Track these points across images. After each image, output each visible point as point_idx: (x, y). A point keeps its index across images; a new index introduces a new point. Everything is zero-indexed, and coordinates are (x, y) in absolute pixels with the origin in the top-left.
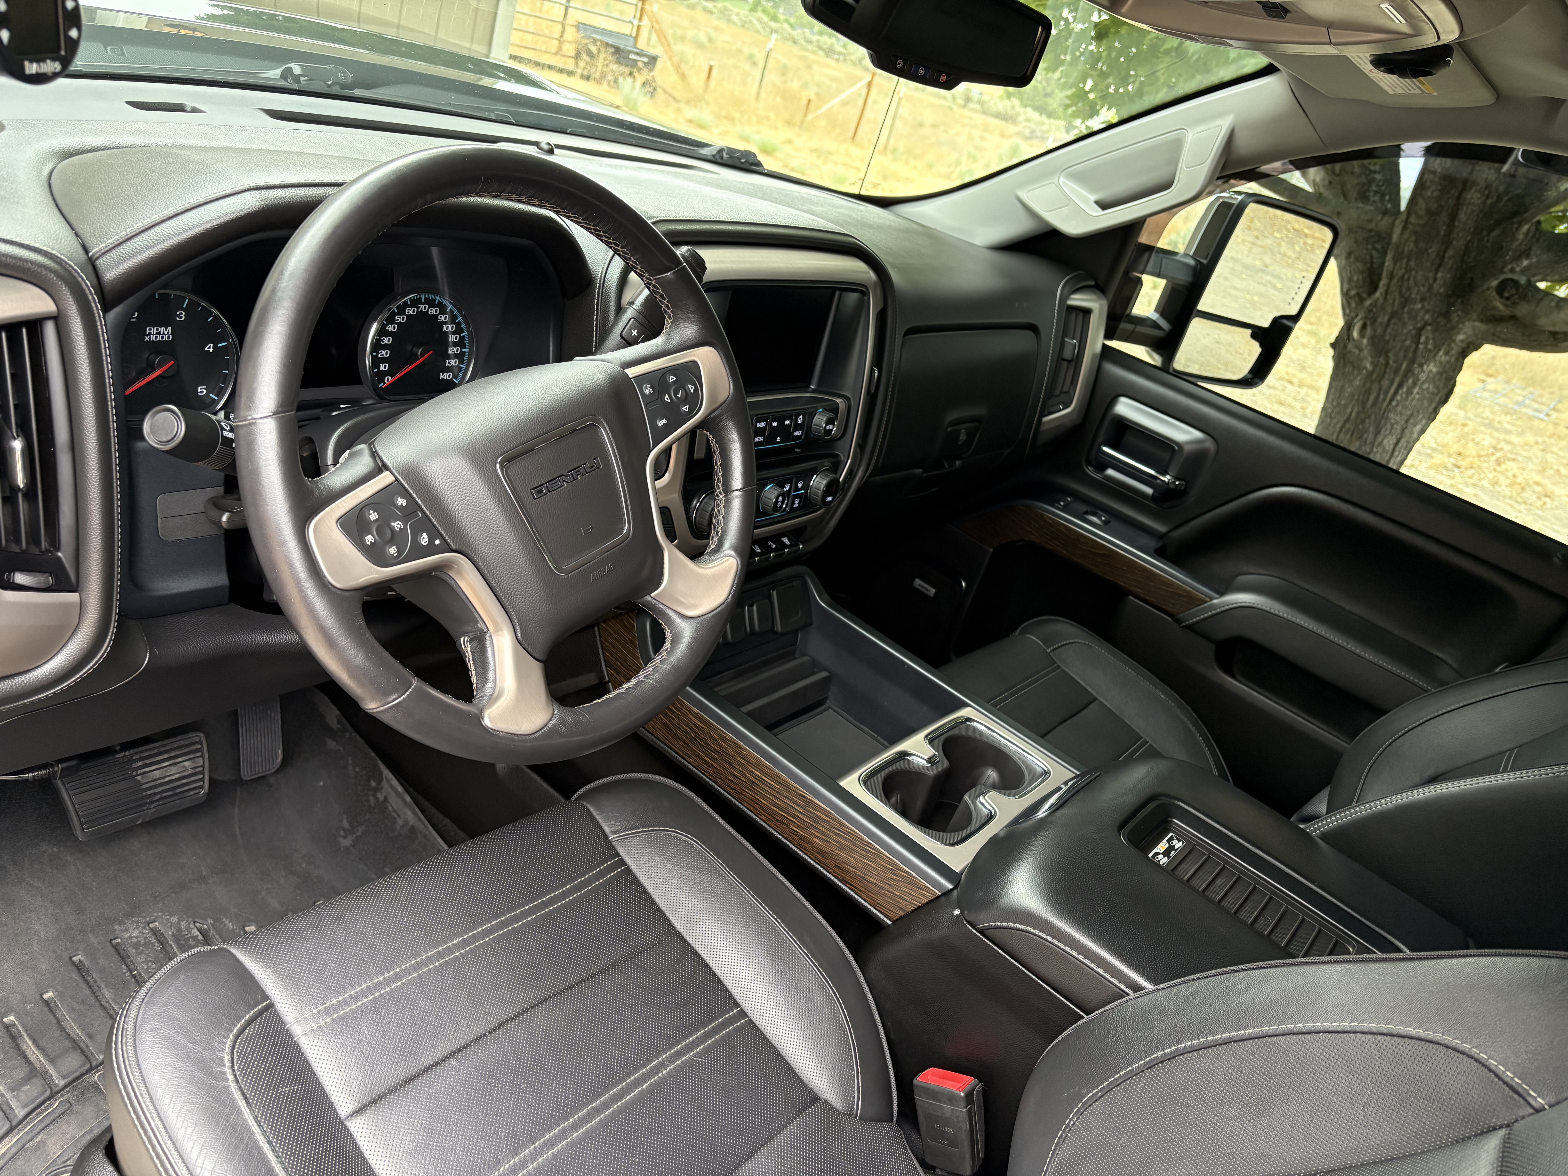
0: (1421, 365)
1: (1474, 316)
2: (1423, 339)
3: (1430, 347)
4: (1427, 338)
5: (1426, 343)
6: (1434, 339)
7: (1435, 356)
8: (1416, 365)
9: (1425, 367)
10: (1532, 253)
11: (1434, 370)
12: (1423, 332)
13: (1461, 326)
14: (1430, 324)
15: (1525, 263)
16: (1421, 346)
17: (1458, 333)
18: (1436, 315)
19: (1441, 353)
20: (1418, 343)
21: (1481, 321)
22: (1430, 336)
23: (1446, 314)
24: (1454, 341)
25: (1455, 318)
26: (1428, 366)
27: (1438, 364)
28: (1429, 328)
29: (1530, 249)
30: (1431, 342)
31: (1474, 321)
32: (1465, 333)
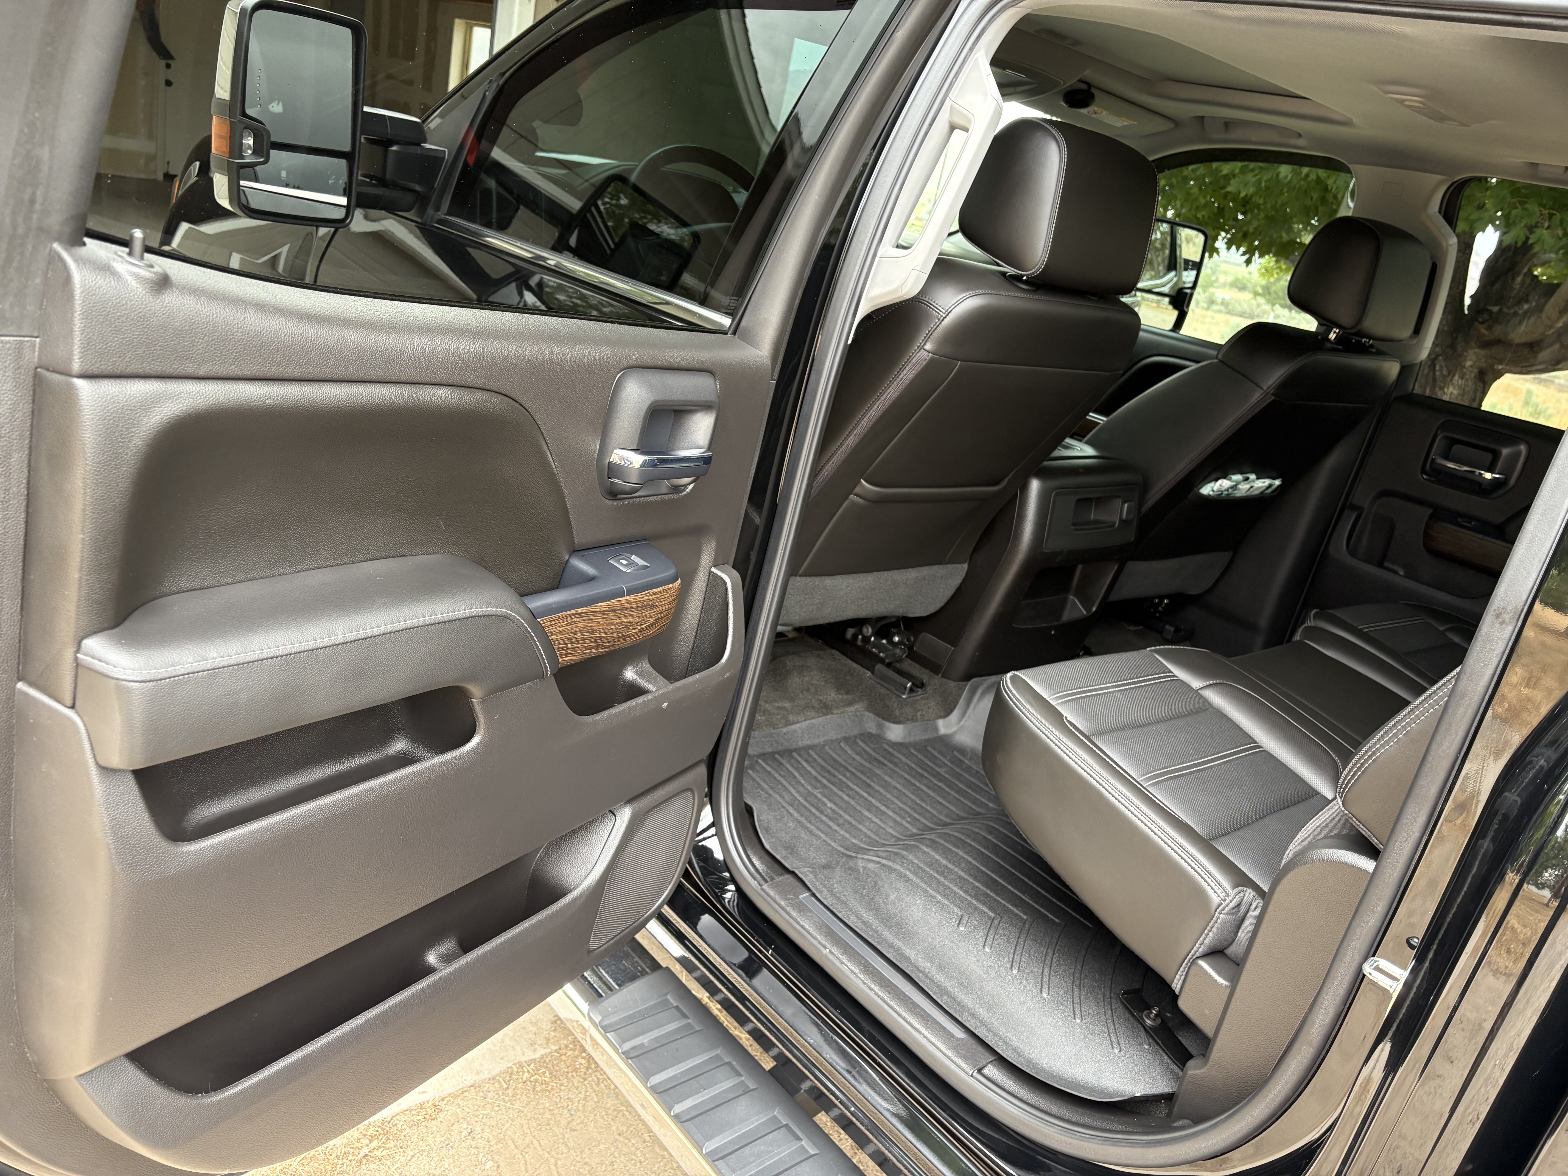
0: (1442, 388)
1: (1473, 344)
2: (1437, 367)
3: (1444, 372)
4: (1441, 366)
5: (1441, 370)
6: (1447, 367)
7: (1451, 380)
8: (1437, 389)
9: (1446, 390)
10: (1530, 299)
11: (1455, 392)
12: (1436, 362)
13: (1465, 354)
14: (1440, 355)
15: (1526, 307)
16: (1438, 373)
17: (1465, 360)
18: (1444, 348)
19: (1456, 377)
20: (1434, 371)
21: (1479, 347)
22: (1443, 364)
23: (1453, 346)
24: (1464, 367)
25: (1459, 348)
26: (1448, 389)
27: (1457, 387)
28: (1441, 358)
29: (1527, 295)
30: (1445, 369)
31: (1474, 348)
32: (1471, 360)
